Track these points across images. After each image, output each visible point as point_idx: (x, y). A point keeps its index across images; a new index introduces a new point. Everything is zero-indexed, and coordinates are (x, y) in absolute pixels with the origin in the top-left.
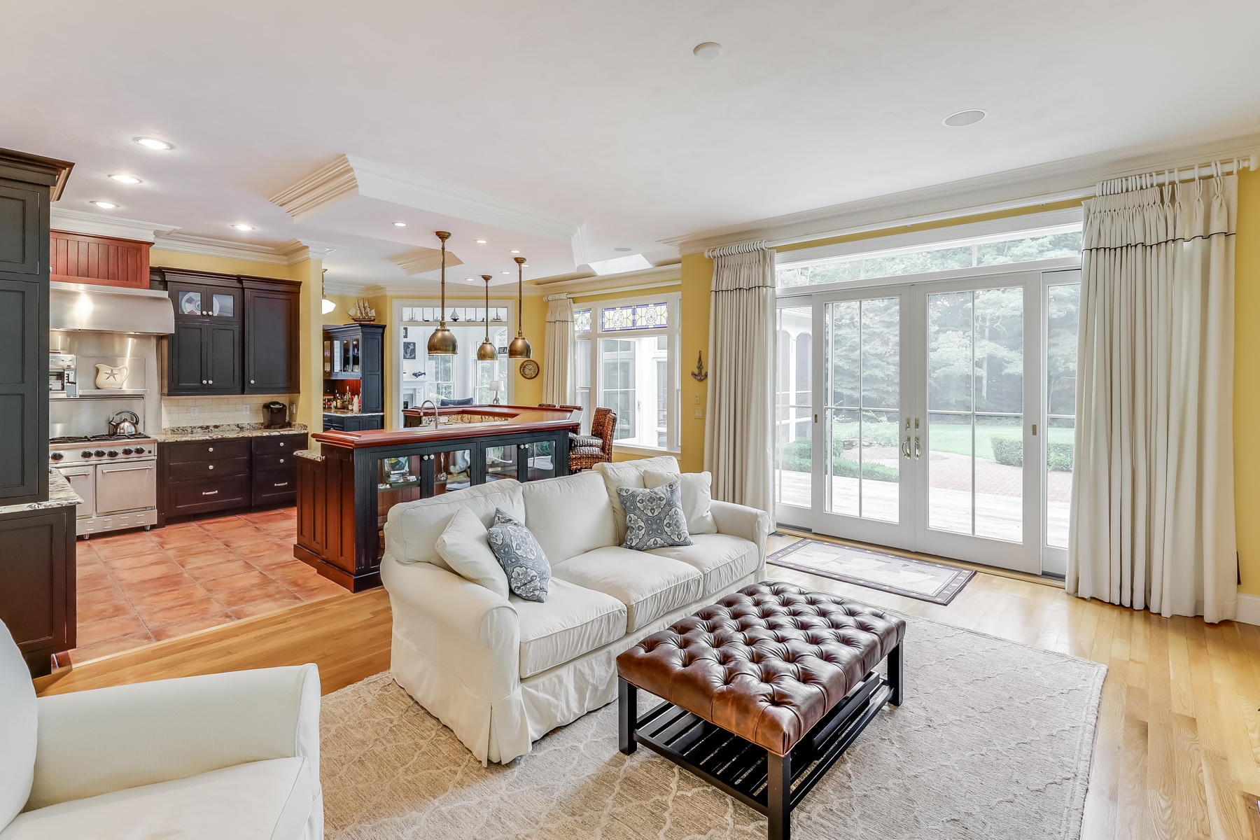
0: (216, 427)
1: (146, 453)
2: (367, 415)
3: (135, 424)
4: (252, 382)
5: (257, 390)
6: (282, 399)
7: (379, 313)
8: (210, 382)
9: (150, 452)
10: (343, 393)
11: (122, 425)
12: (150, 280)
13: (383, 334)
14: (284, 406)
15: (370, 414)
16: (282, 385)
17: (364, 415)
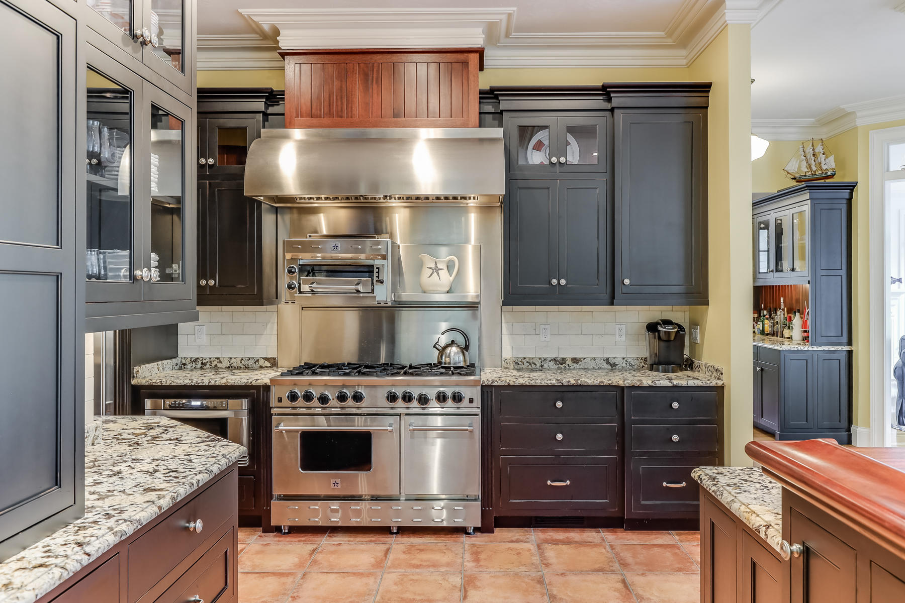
0: (576, 360)
1: (466, 402)
2: (820, 348)
3: (466, 348)
4: (627, 281)
5: (636, 298)
6: (679, 314)
7: (840, 162)
8: (563, 282)
9: (471, 401)
10: (774, 310)
11: (448, 351)
12: (480, 113)
13: (849, 200)
14: (680, 327)
15: (826, 348)
16: (675, 289)
17: (815, 348)
